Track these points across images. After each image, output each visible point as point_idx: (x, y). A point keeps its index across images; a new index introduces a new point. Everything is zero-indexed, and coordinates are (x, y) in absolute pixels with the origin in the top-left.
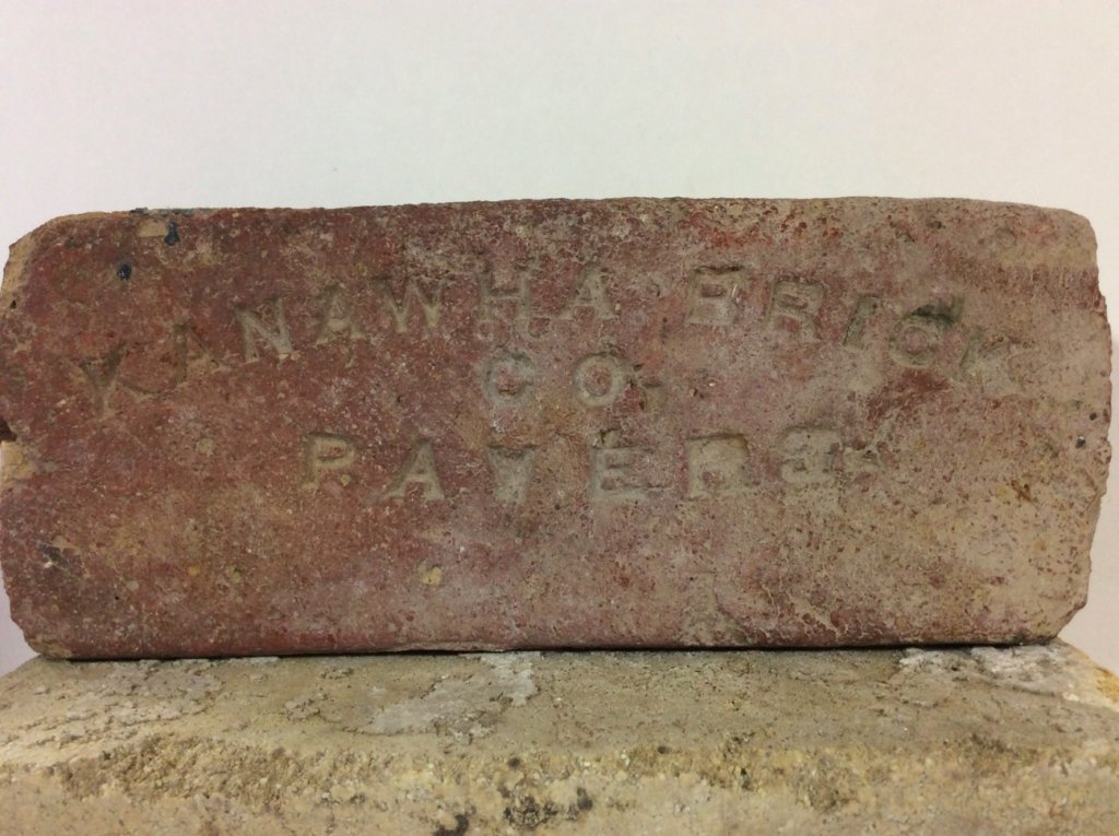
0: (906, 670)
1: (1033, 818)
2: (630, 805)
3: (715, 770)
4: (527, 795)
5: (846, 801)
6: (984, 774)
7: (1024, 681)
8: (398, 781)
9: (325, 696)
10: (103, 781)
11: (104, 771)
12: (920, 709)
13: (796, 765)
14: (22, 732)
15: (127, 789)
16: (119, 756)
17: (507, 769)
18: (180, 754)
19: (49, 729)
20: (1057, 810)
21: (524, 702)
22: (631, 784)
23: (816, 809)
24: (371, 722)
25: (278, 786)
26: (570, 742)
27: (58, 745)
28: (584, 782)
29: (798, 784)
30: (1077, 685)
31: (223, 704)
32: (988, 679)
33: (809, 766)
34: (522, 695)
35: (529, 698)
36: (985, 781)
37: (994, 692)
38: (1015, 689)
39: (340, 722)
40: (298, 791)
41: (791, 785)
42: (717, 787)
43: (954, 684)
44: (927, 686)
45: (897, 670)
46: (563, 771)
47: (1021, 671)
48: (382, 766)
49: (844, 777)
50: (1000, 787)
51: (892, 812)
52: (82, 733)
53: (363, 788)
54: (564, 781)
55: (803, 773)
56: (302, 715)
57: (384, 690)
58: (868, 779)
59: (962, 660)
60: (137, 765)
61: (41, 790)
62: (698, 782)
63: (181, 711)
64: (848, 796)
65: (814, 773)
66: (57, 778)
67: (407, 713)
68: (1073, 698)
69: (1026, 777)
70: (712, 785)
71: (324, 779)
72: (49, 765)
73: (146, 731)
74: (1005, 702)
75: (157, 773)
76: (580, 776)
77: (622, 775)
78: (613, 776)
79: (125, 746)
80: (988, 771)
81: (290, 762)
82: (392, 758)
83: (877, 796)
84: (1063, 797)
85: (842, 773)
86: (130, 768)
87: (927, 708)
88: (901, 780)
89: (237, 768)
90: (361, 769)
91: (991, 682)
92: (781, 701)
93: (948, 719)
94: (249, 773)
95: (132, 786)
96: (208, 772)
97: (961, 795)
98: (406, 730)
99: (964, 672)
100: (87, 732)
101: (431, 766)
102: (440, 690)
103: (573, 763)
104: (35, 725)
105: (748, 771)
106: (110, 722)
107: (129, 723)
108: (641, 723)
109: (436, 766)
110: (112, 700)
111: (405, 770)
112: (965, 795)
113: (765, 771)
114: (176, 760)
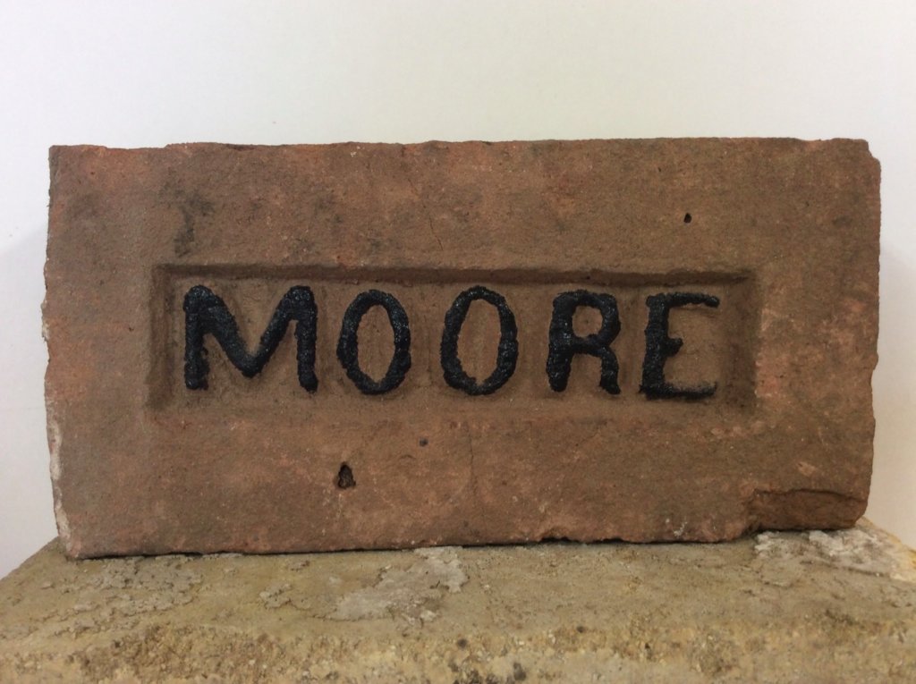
0: (762, 555)
1: (876, 676)
2: (557, 675)
3: (625, 645)
4: (472, 669)
5: (729, 668)
6: (838, 643)
7: (857, 562)
8: (366, 660)
9: (291, 586)
10: (116, 666)
11: (116, 658)
12: (780, 589)
13: (690, 639)
14: (39, 625)
15: (137, 673)
16: (127, 644)
17: (455, 648)
18: (178, 640)
19: (62, 621)
20: (895, 670)
21: (458, 589)
22: (557, 658)
23: (706, 674)
24: (336, 610)
25: (265, 667)
26: (505, 624)
27: (74, 635)
28: (519, 658)
29: (692, 655)
30: (898, 566)
31: (206, 594)
32: (828, 562)
33: (700, 638)
34: (457, 583)
35: (462, 585)
36: (839, 649)
37: (835, 574)
38: (851, 570)
39: (310, 610)
40: (282, 671)
41: (686, 656)
42: (627, 659)
43: (803, 567)
44: (782, 569)
45: (754, 555)
46: (502, 649)
47: (852, 554)
48: (351, 648)
49: (728, 648)
50: (850, 653)
51: (765, 676)
52: (91, 624)
53: (337, 667)
54: (502, 658)
55: (696, 646)
56: (277, 604)
57: (339, 581)
58: (747, 649)
59: (803, 545)
60: (143, 652)
61: (64, 675)
62: (612, 656)
63: (172, 602)
64: (731, 663)
65: (704, 645)
66: (77, 665)
67: (364, 601)
68: (898, 577)
69: (871, 645)
70: (622, 657)
71: (304, 660)
72: (70, 654)
73: (147, 622)
74: (845, 582)
75: (160, 657)
76: (516, 653)
77: (550, 651)
78: (543, 652)
79: (130, 635)
80: (841, 641)
81: (274, 646)
82: (360, 641)
83: (754, 663)
84: (899, 661)
85: (727, 645)
86: (137, 654)
87: (785, 588)
88: (774, 649)
89: (228, 652)
90: (335, 651)
91: (831, 564)
92: (668, 584)
93: (804, 599)
94: (239, 656)
95: (141, 670)
96: (205, 656)
97: (820, 660)
98: (367, 616)
99: (808, 556)
100: (96, 623)
101: (393, 647)
102: (387, 580)
103: (510, 643)
104: (49, 617)
105: (651, 645)
106: (113, 613)
107: (131, 613)
108: (559, 606)
109: (397, 647)
110: (111, 593)
111: (372, 651)
112: (823, 660)
113: (665, 646)
114: (174, 646)
